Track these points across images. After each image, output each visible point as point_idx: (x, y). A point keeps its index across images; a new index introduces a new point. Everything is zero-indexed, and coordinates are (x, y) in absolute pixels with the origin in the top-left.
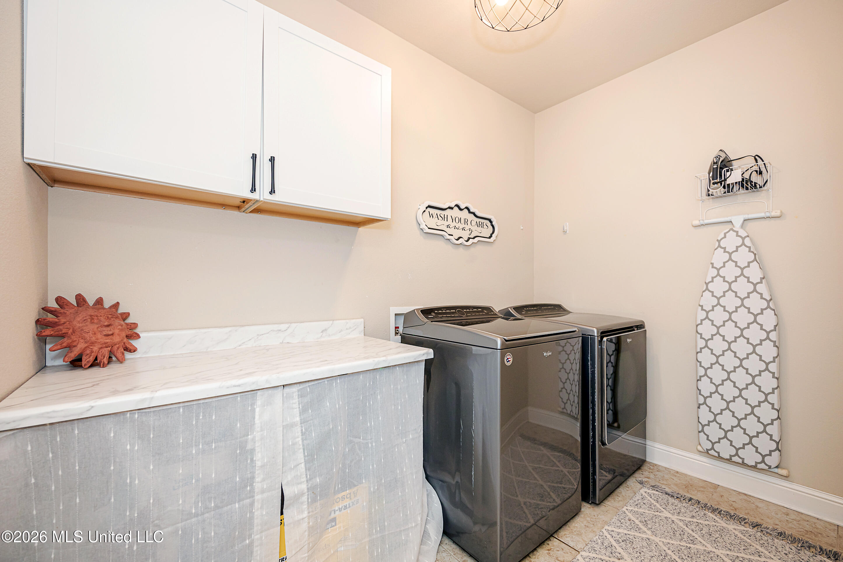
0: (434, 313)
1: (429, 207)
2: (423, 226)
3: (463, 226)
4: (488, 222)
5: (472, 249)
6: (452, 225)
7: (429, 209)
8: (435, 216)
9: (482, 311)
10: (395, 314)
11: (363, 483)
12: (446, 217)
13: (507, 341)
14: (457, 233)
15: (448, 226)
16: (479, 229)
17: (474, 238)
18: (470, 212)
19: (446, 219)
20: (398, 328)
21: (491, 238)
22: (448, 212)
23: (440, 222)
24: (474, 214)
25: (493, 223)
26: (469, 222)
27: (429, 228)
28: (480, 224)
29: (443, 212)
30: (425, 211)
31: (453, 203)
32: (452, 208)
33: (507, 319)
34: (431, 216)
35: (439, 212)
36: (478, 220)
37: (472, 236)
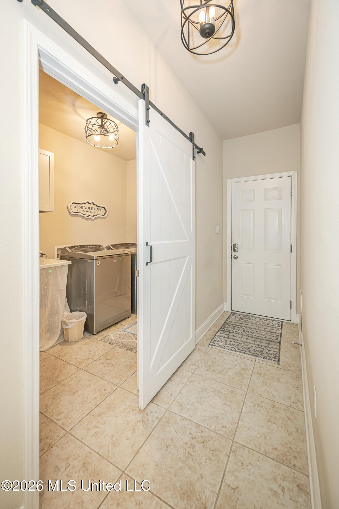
0: (75, 248)
1: (74, 203)
2: (71, 212)
3: (91, 210)
4: (103, 208)
5: (95, 220)
6: (85, 210)
7: (73, 204)
8: (77, 207)
9: (97, 247)
10: (58, 249)
11: (43, 308)
12: (82, 207)
13: (97, 257)
14: (87, 214)
15: (83, 211)
16: (99, 212)
17: (96, 216)
18: (94, 204)
19: (82, 208)
20: (59, 254)
21: (105, 215)
22: (83, 205)
23: (79, 209)
24: (96, 205)
25: (106, 209)
26: (94, 209)
27: (74, 212)
28: (99, 209)
29: (81, 205)
30: (71, 205)
31: (85, 201)
32: (85, 203)
33: (109, 250)
34: (75, 207)
35: (79, 205)
36: (98, 208)
37: (95, 215)
